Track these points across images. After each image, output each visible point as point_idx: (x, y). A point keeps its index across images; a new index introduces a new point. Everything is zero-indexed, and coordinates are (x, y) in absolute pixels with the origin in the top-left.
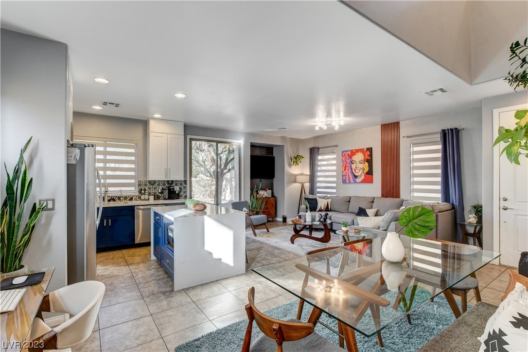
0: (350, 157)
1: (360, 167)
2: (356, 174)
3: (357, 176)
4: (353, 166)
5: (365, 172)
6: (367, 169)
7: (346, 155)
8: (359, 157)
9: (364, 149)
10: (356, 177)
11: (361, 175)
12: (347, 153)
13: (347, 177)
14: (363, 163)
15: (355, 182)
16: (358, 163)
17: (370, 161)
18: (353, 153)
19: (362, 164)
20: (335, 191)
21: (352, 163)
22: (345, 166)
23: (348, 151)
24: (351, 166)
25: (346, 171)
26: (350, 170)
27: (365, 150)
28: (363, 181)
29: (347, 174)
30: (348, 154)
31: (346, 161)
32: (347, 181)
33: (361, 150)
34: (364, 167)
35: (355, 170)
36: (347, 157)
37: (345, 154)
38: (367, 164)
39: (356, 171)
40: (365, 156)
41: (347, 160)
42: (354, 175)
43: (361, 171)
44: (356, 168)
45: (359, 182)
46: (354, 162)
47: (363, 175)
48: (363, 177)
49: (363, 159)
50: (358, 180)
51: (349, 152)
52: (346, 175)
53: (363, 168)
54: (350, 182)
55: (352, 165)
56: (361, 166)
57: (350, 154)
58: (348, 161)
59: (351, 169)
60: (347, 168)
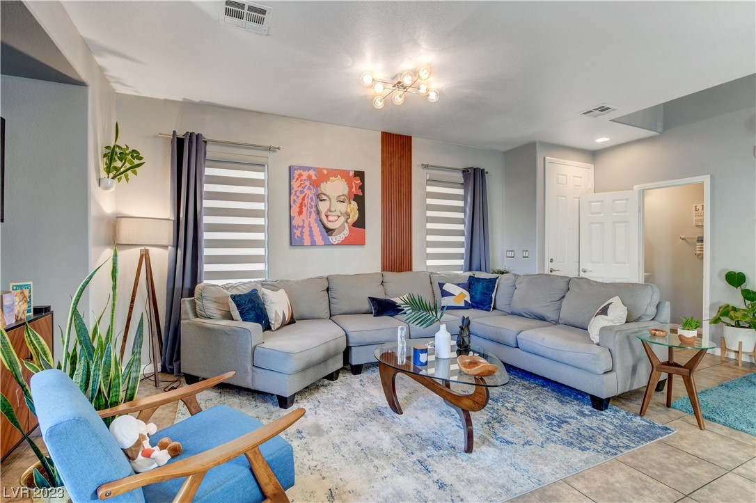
0: (316, 184)
1: (339, 212)
2: (330, 225)
3: (333, 230)
4: (323, 207)
5: (351, 221)
6: (355, 216)
7: (304, 177)
8: (335, 188)
9: (348, 172)
10: (329, 231)
11: (342, 228)
12: (305, 174)
13: (306, 230)
14: (347, 201)
15: (328, 244)
16: (334, 200)
17: (360, 200)
18: (322, 176)
19: (345, 204)
20: (260, 267)
21: (319, 197)
22: (302, 204)
23: (309, 169)
24: (317, 206)
25: (304, 216)
26: (314, 216)
27: (352, 174)
28: (346, 242)
29: (306, 225)
30: (309, 177)
31: (302, 192)
32: (307, 241)
33: (343, 174)
34: (349, 210)
35: (327, 216)
36: (307, 183)
37: (300, 175)
38: (354, 205)
39: (330, 218)
40: (350, 187)
41: (306, 191)
42: (325, 227)
43: (342, 219)
44: (329, 210)
45: (338, 244)
46: (324, 197)
47: (347, 228)
48: (346, 232)
49: (346, 191)
50: (334, 239)
51: (312, 173)
52: (303, 227)
53: (346, 213)
54: (313, 244)
55: (320, 203)
56: (342, 207)
57: (314, 178)
58: (310, 193)
59: (318, 213)
60: (304, 209)
